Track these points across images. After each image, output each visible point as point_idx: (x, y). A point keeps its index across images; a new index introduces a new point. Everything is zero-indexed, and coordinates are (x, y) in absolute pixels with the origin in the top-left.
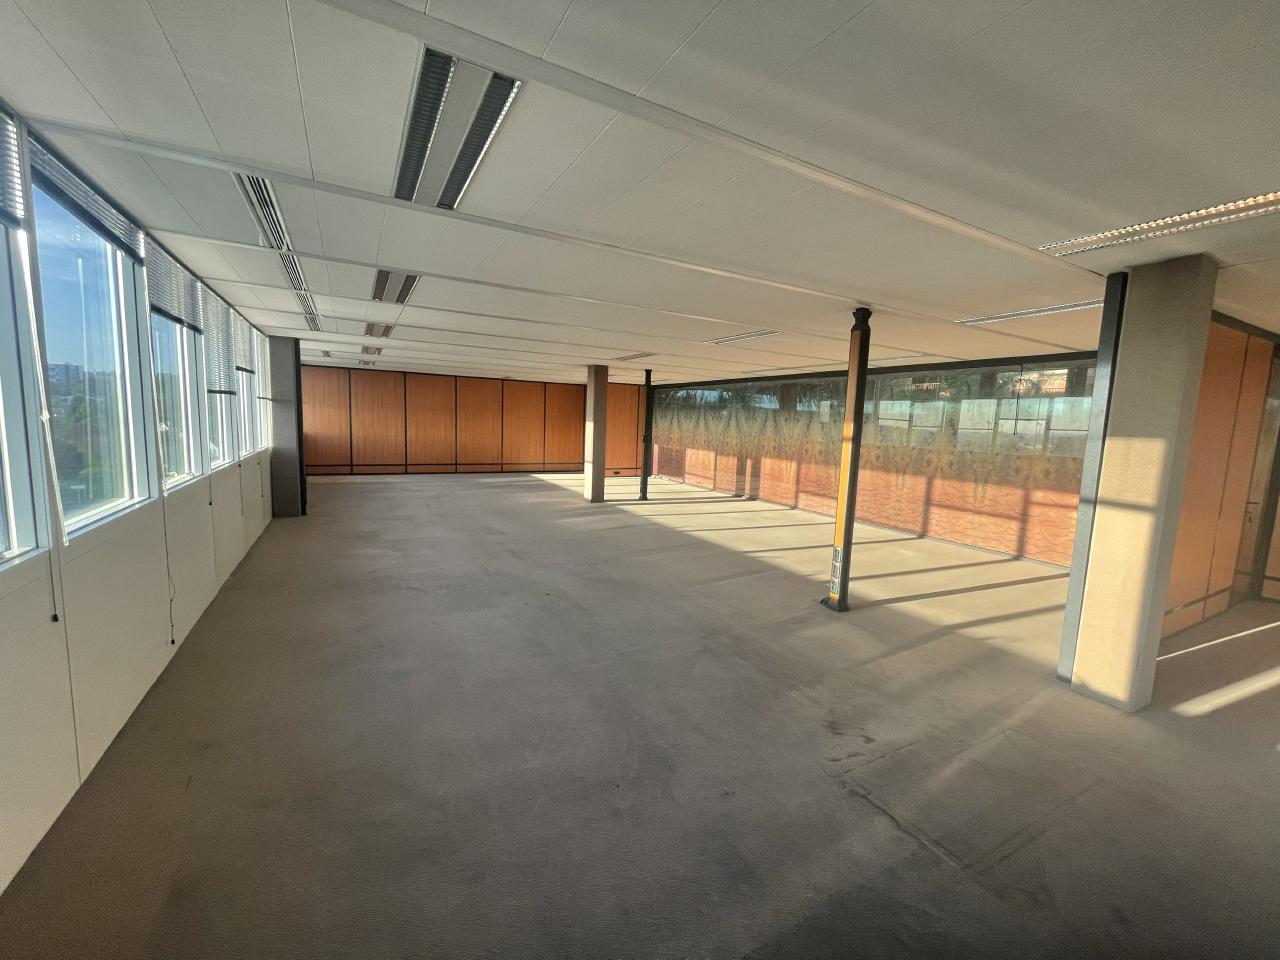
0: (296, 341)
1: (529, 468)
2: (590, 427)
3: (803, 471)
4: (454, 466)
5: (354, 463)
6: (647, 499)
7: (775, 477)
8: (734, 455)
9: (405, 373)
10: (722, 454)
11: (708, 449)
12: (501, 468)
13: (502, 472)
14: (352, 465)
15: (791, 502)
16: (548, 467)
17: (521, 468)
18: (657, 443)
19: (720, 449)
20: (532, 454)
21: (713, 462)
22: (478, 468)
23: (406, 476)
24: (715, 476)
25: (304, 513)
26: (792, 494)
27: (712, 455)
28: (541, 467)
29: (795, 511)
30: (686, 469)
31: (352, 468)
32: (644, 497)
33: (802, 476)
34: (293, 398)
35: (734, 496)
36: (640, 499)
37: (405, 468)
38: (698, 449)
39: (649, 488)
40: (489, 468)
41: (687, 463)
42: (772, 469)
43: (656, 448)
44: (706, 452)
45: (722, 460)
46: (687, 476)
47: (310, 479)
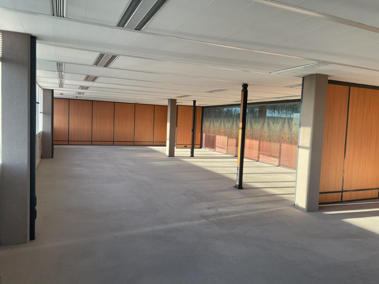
0: (53, 90)
1: (145, 143)
2: (168, 125)
3: (261, 145)
4: (113, 142)
5: (69, 140)
6: (193, 156)
7: (251, 148)
8: (235, 138)
9: (92, 101)
10: (230, 138)
11: (225, 135)
12: (134, 143)
13: (134, 145)
14: (69, 141)
15: (257, 159)
16: (155, 143)
17: (143, 143)
18: (204, 133)
19: (229, 135)
20: (148, 137)
21: (226, 141)
22: (123, 143)
23: (92, 146)
24: (227, 148)
25: (52, 157)
26: (256, 155)
27: (226, 138)
28: (152, 143)
29: (258, 163)
30: (216, 144)
31: (69, 142)
32: (192, 155)
33: (261, 147)
34: (50, 112)
35: (235, 157)
36: (190, 157)
37: (92, 142)
38: (221, 135)
39: (194, 153)
40: (128, 143)
41: (216, 143)
42: (250, 144)
43: (204, 135)
44: (224, 137)
45: (230, 140)
46: (216, 148)
47: (55, 146)
